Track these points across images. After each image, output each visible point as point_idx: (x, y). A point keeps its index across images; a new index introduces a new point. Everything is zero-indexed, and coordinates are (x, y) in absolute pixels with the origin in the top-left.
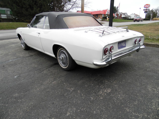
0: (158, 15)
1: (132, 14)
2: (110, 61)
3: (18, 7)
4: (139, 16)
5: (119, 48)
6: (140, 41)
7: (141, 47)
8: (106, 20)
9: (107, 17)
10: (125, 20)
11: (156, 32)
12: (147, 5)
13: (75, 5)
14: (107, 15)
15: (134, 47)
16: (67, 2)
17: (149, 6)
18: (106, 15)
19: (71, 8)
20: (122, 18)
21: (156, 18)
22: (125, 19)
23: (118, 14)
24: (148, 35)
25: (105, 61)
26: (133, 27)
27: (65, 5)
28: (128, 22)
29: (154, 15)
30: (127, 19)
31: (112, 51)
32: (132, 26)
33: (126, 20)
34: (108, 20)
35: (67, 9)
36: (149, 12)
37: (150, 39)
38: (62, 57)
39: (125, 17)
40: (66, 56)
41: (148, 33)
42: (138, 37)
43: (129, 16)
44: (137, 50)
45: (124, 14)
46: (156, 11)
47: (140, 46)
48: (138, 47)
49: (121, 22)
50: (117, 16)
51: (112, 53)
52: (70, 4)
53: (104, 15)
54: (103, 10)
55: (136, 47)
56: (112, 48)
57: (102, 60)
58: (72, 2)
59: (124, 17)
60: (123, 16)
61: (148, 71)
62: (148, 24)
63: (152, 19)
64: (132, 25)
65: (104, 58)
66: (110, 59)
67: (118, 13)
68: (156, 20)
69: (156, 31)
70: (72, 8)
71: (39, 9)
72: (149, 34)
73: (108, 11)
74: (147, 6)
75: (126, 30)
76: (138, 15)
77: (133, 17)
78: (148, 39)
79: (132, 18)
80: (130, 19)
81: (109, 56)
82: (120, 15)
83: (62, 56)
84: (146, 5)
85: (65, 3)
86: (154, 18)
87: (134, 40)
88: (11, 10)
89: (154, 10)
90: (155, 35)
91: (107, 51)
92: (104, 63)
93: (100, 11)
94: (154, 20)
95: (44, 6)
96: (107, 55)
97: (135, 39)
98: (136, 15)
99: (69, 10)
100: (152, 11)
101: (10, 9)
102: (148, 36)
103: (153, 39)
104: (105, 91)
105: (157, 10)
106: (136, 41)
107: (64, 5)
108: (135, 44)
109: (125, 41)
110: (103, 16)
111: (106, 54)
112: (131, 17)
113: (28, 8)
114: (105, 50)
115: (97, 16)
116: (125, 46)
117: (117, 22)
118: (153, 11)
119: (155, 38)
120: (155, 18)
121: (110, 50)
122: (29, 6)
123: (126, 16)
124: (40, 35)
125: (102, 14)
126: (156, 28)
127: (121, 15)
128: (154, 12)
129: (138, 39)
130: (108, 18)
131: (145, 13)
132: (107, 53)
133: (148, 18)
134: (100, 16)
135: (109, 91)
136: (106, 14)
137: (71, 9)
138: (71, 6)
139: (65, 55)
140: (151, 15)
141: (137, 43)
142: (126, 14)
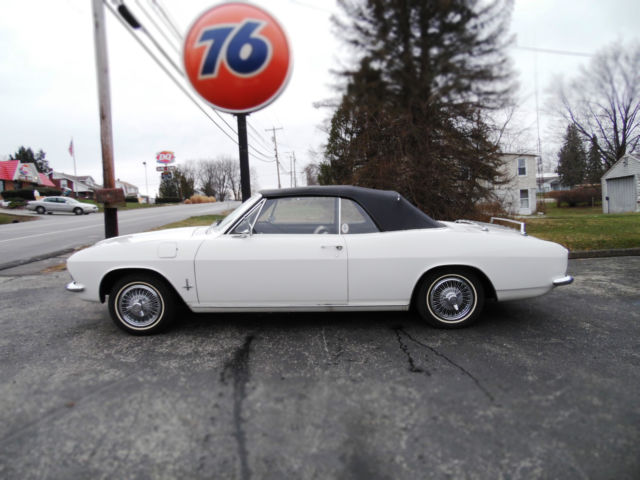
9: (36, 194)
12: (164, 153)
17: (173, 157)
29: (186, 185)
45: (82, 180)
53: (4, 182)
60: (78, 188)
73: (22, 169)
84: (161, 153)
100: (177, 173)
118: (180, 173)
123: (90, 187)
127: (70, 183)
128: (183, 177)
131: (161, 177)
136: (16, 177)
142: (88, 181)
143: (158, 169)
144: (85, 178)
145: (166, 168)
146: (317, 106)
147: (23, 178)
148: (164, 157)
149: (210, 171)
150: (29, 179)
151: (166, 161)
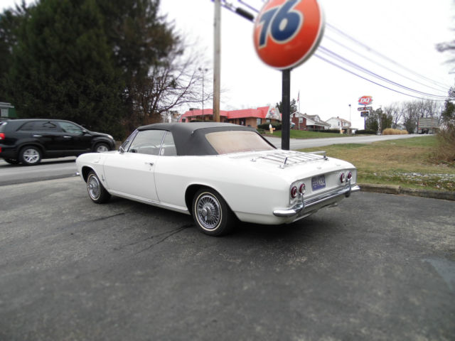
0: (394, 122)
1: (333, 118)
2: (301, 209)
3: (36, 101)
4: (350, 124)
5: (314, 189)
6: (349, 177)
7: (353, 189)
8: (267, 132)
9: (270, 126)
10: (315, 133)
11: (391, 162)
12: (365, 97)
13: (188, 95)
14: (268, 121)
15: (340, 188)
16: (165, 89)
17: (371, 100)
18: (267, 119)
19: (175, 104)
20: (309, 128)
21: (392, 129)
22: (316, 131)
23: (298, 118)
24: (370, 170)
25: (293, 208)
26: (338, 151)
27: (161, 96)
28: (322, 137)
29: (386, 121)
30: (319, 130)
31: (304, 192)
32: (333, 149)
33: (319, 133)
34: (272, 132)
35: (167, 105)
36: (372, 114)
37: (377, 179)
38: (207, 209)
39: (316, 126)
40: (215, 206)
41: (372, 164)
42: (346, 170)
43: (326, 124)
44: (347, 194)
45: (312, 118)
46: (388, 113)
47: (351, 186)
48: (348, 189)
49: (306, 138)
50: (294, 124)
51: (304, 196)
52: (173, 93)
53: (261, 119)
54: (258, 109)
55: (345, 187)
56: (303, 188)
57: (289, 207)
58: (178, 87)
59: (312, 126)
60: (309, 123)
61: (370, 232)
62: (373, 143)
63: (382, 132)
64: (334, 145)
65: (291, 202)
66: (301, 206)
67: (296, 116)
68: (391, 133)
69: (390, 160)
70: (179, 101)
71: (93, 104)
72: (373, 167)
73: (271, 111)
74: (365, 100)
75: (323, 157)
76: (345, 122)
77: (334, 125)
78: (373, 178)
79: (332, 128)
80: (329, 131)
81: (299, 201)
82: (301, 120)
83: (208, 207)
84: (363, 97)
85: (161, 91)
86: (385, 128)
87: (338, 176)
88: (13, 107)
89: (383, 109)
90: (387, 169)
91: (295, 191)
92: (293, 211)
93: (249, 110)
94: (386, 134)
95: (108, 97)
96: (295, 199)
97: (341, 173)
98: (343, 122)
99: (172, 107)
100: (379, 112)
101: (12, 105)
102: (372, 172)
103: (383, 179)
104: (298, 260)
105: (391, 109)
106: (343, 178)
107: (157, 95)
108: (342, 182)
109: (323, 177)
110: (258, 122)
111: (293, 197)
112: (329, 125)
113: (64, 103)
114: (293, 189)
115: (243, 123)
116: (324, 186)
117: (297, 139)
118: (382, 111)
119: (387, 175)
120: (387, 130)
121: (301, 191)
122: (66, 98)
123: (317, 122)
124: (152, 167)
125: (255, 119)
126: (390, 153)
127: (305, 120)
128: (384, 115)
129: (346, 174)
130: (273, 127)
131: (362, 116)
132: (296, 195)
133: (371, 129)
134: (252, 123)
135: (304, 259)
136: (267, 116)
137: (177, 106)
138: (176, 98)
139: (214, 204)
140: (378, 121)
141: (344, 180)
142: (316, 118)
143: (359, 109)
144: (314, 116)
145: (364, 108)
146: (440, 49)
147: (271, 117)
148: (364, 100)
149: (410, 109)
150: (275, 118)
151: (365, 104)
